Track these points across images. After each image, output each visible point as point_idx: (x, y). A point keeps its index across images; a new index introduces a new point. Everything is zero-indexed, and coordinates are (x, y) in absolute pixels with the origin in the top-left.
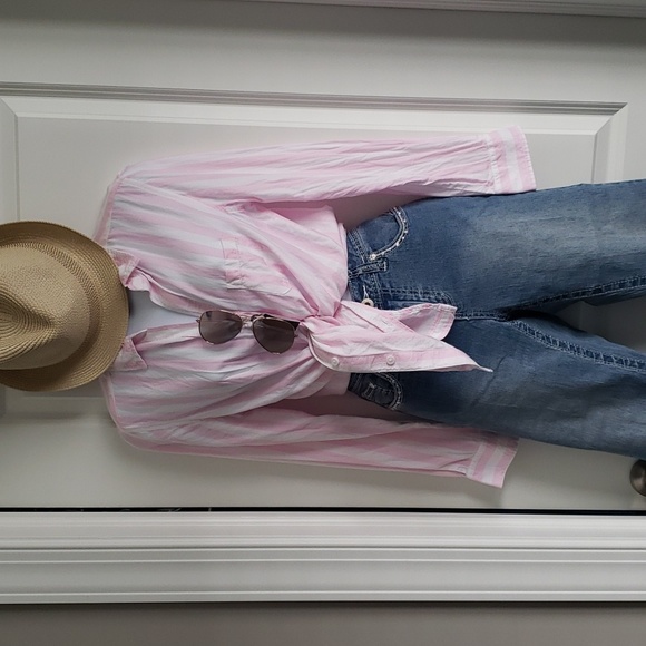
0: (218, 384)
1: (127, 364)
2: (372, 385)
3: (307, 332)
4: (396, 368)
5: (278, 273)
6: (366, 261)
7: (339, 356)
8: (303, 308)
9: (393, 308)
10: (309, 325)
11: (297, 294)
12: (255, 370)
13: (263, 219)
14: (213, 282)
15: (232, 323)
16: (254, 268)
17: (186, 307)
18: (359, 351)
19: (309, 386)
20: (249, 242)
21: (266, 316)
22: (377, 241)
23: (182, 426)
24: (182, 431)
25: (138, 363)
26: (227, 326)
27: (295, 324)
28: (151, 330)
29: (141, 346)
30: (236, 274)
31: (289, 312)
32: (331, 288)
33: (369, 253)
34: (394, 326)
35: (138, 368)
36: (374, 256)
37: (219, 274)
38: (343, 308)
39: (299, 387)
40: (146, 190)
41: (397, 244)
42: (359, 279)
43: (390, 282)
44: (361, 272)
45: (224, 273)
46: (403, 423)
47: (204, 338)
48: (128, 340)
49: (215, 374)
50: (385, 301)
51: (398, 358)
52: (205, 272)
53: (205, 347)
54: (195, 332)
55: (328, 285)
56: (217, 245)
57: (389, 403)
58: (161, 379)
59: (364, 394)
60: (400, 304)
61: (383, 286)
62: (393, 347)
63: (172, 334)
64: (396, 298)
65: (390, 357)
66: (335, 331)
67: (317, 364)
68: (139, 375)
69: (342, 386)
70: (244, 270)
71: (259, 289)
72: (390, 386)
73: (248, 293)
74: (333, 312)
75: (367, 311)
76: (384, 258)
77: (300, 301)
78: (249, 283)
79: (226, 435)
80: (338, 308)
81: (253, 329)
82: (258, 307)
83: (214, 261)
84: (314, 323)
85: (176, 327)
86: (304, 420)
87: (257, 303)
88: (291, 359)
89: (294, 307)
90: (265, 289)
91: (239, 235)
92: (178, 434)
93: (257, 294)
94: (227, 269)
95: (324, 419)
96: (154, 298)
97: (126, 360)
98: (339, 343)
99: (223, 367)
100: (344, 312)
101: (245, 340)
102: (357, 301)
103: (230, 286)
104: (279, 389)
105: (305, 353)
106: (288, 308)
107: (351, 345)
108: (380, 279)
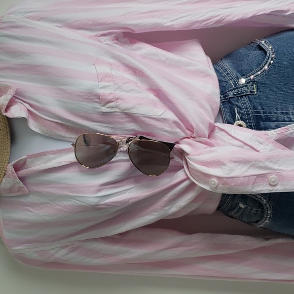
0: (95, 208)
1: (10, 190)
2: (242, 205)
3: (182, 153)
4: (279, 189)
5: (152, 96)
6: (235, 85)
7: (218, 177)
8: (178, 130)
9: (266, 129)
10: (184, 147)
11: (171, 116)
12: (130, 193)
13: (135, 50)
14: (88, 106)
15: (108, 147)
16: (128, 91)
17: (62, 133)
18: (240, 171)
19: (185, 207)
20: (122, 67)
21: (141, 138)
22: (245, 67)
23: (64, 247)
24: (64, 251)
25: (20, 189)
26: (104, 150)
27: (171, 146)
28: (30, 157)
29: (22, 172)
30: (110, 97)
31: (164, 135)
32: (206, 110)
33: (238, 78)
34: (270, 146)
35: (20, 193)
36: (243, 81)
37: (94, 97)
38: (217, 130)
39: (174, 209)
40: (25, 24)
41: (266, 67)
42: (229, 102)
43: (261, 104)
44: (231, 95)
45: (98, 96)
46: (267, 239)
47: (80, 162)
48: (10, 168)
49: (91, 198)
50: (258, 123)
51: (281, 178)
52: (79, 96)
53: (82, 172)
54: (71, 157)
55: (202, 106)
56: (92, 70)
57: (257, 222)
58: (42, 203)
59: (232, 213)
60: (273, 124)
61: (255, 108)
62: (276, 167)
63: (50, 160)
64: (268, 119)
65: (272, 177)
66: (212, 151)
67: (192, 185)
68: (23, 200)
69: (212, 206)
70: (118, 93)
71: (134, 111)
72: (261, 206)
73: (123, 116)
74: (207, 134)
75: (240, 132)
76: (253, 82)
77: (175, 122)
78: (124, 105)
79: (105, 255)
80: (212, 129)
81: (129, 152)
82: (133, 130)
83: (88, 84)
84: (189, 144)
85: (53, 152)
86: (177, 238)
87: (132, 126)
88: (166, 181)
89: (169, 129)
90: (140, 110)
91: (112, 61)
92: (60, 254)
93: (131, 117)
94: (101, 92)
95: (196, 238)
96: (33, 125)
97: (8, 186)
98: (218, 163)
99: (99, 191)
100: (218, 134)
101: (121, 163)
102: (229, 123)
103: (105, 109)
104: (155, 211)
105: (180, 175)
106: (162, 130)
107: (231, 165)
108: (250, 101)
